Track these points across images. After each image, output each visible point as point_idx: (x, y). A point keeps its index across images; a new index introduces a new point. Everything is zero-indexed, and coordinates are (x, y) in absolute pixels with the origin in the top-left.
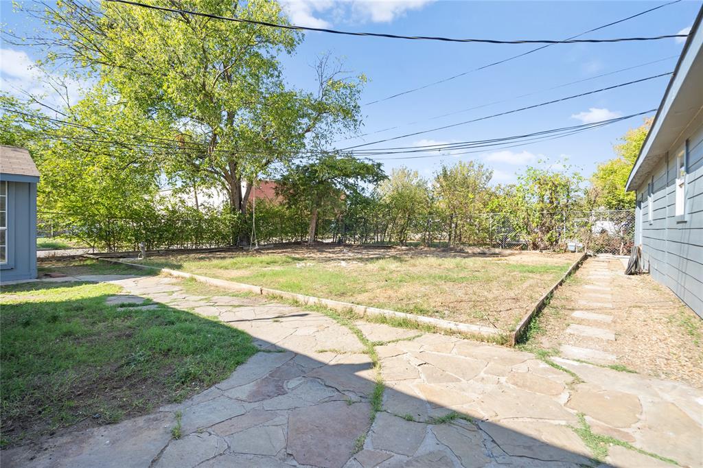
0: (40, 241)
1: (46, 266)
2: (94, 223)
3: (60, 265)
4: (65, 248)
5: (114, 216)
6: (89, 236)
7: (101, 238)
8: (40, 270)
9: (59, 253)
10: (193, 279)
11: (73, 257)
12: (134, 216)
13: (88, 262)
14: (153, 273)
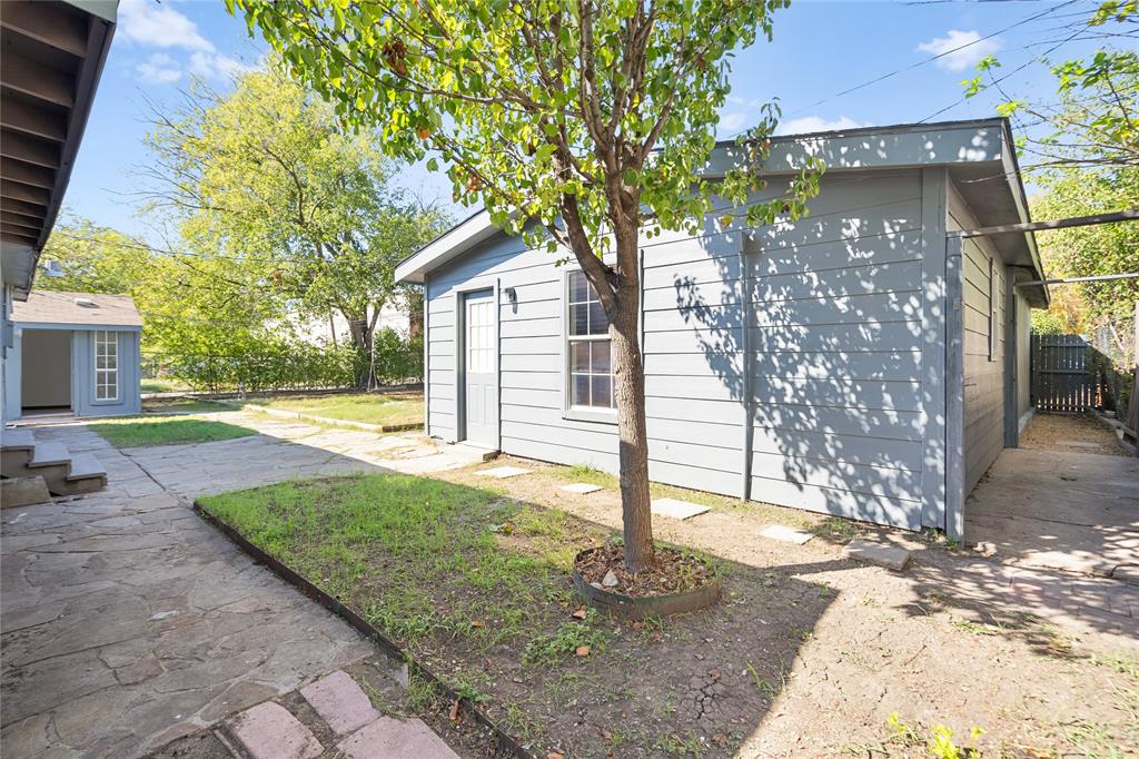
0: (144, 382)
1: (148, 405)
2: (195, 362)
3: (160, 405)
4: (167, 390)
5: (216, 355)
6: (191, 377)
7: (202, 378)
8: (144, 408)
9: (160, 395)
10: (264, 412)
11: (174, 399)
12: (236, 353)
13: (188, 402)
14: (237, 409)
